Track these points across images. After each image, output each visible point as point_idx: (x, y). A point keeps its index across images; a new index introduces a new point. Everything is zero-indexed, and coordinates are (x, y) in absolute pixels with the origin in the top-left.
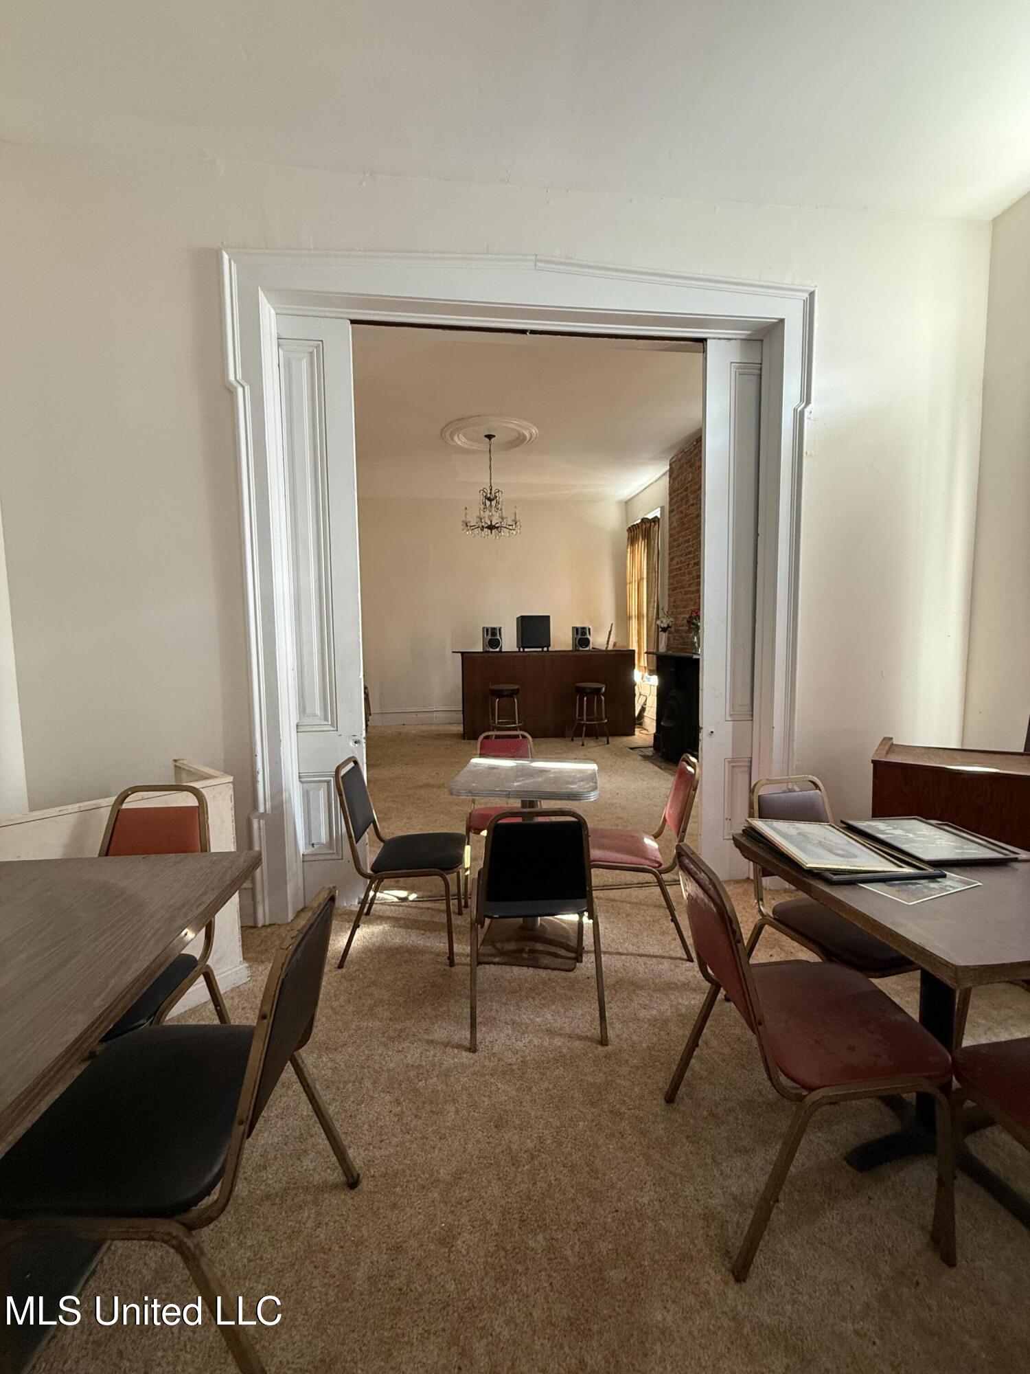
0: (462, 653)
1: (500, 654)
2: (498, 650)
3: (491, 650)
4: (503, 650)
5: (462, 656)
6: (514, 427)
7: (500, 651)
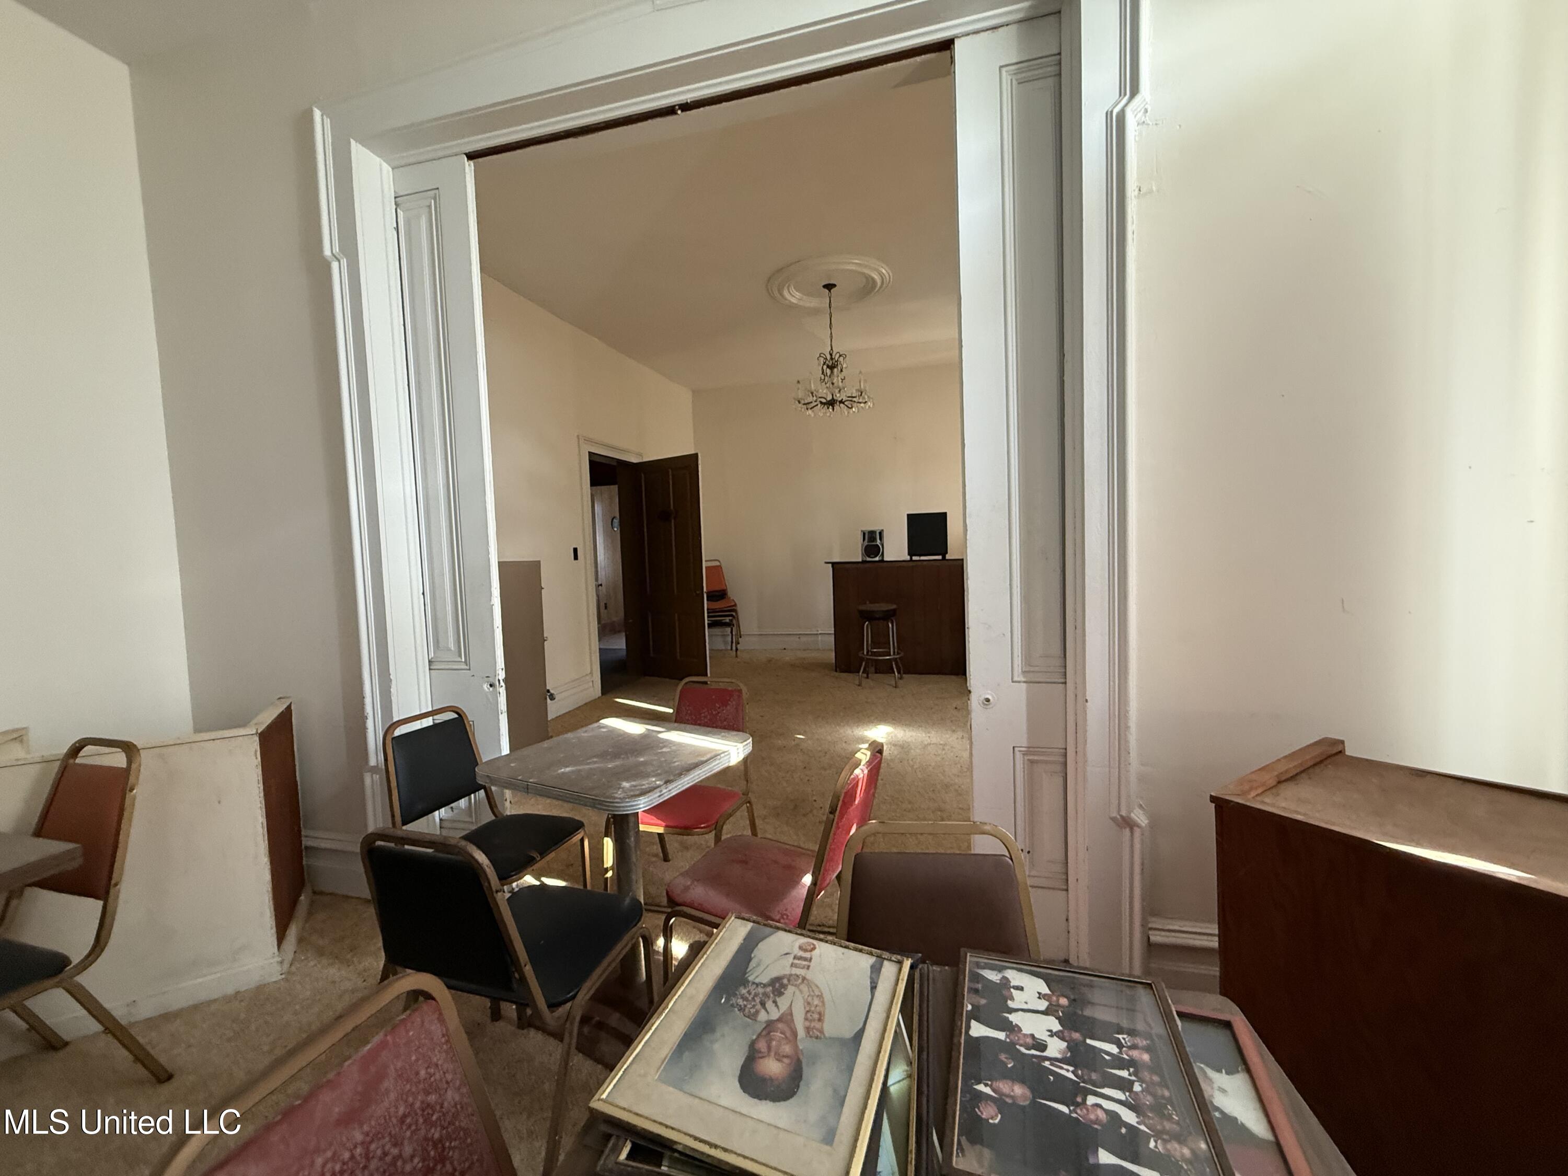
0: (833, 564)
1: (881, 564)
2: (877, 559)
3: (869, 559)
4: (885, 559)
5: (833, 566)
6: (853, 267)
7: (882, 561)
